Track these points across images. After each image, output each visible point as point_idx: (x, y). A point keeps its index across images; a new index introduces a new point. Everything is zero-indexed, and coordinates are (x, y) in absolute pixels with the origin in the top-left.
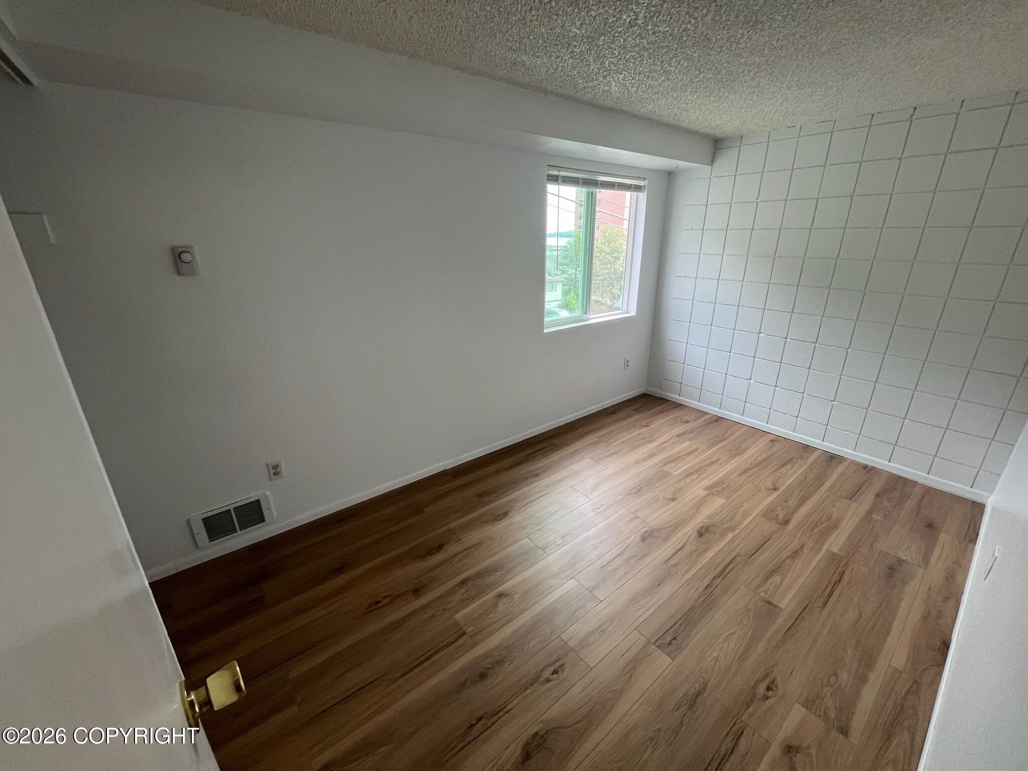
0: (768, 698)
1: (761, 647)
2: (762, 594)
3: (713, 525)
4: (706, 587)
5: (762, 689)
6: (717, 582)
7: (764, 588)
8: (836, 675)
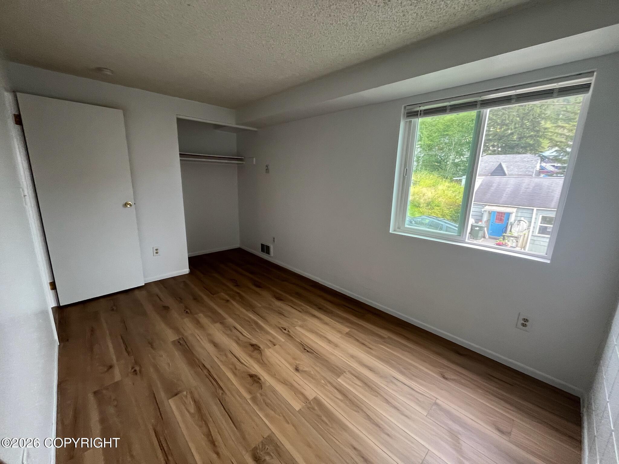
0: (132, 368)
1: (155, 376)
2: (185, 393)
3: (261, 387)
4: (204, 365)
5: (137, 368)
6: (205, 372)
7: (189, 396)
8: (116, 406)
